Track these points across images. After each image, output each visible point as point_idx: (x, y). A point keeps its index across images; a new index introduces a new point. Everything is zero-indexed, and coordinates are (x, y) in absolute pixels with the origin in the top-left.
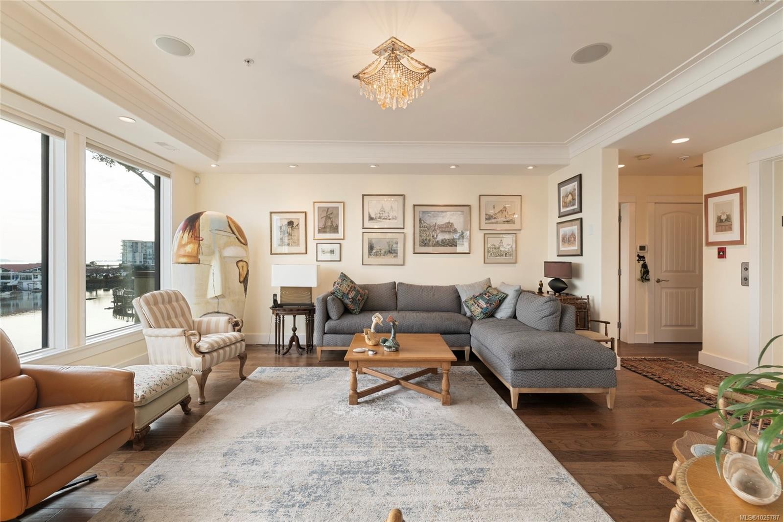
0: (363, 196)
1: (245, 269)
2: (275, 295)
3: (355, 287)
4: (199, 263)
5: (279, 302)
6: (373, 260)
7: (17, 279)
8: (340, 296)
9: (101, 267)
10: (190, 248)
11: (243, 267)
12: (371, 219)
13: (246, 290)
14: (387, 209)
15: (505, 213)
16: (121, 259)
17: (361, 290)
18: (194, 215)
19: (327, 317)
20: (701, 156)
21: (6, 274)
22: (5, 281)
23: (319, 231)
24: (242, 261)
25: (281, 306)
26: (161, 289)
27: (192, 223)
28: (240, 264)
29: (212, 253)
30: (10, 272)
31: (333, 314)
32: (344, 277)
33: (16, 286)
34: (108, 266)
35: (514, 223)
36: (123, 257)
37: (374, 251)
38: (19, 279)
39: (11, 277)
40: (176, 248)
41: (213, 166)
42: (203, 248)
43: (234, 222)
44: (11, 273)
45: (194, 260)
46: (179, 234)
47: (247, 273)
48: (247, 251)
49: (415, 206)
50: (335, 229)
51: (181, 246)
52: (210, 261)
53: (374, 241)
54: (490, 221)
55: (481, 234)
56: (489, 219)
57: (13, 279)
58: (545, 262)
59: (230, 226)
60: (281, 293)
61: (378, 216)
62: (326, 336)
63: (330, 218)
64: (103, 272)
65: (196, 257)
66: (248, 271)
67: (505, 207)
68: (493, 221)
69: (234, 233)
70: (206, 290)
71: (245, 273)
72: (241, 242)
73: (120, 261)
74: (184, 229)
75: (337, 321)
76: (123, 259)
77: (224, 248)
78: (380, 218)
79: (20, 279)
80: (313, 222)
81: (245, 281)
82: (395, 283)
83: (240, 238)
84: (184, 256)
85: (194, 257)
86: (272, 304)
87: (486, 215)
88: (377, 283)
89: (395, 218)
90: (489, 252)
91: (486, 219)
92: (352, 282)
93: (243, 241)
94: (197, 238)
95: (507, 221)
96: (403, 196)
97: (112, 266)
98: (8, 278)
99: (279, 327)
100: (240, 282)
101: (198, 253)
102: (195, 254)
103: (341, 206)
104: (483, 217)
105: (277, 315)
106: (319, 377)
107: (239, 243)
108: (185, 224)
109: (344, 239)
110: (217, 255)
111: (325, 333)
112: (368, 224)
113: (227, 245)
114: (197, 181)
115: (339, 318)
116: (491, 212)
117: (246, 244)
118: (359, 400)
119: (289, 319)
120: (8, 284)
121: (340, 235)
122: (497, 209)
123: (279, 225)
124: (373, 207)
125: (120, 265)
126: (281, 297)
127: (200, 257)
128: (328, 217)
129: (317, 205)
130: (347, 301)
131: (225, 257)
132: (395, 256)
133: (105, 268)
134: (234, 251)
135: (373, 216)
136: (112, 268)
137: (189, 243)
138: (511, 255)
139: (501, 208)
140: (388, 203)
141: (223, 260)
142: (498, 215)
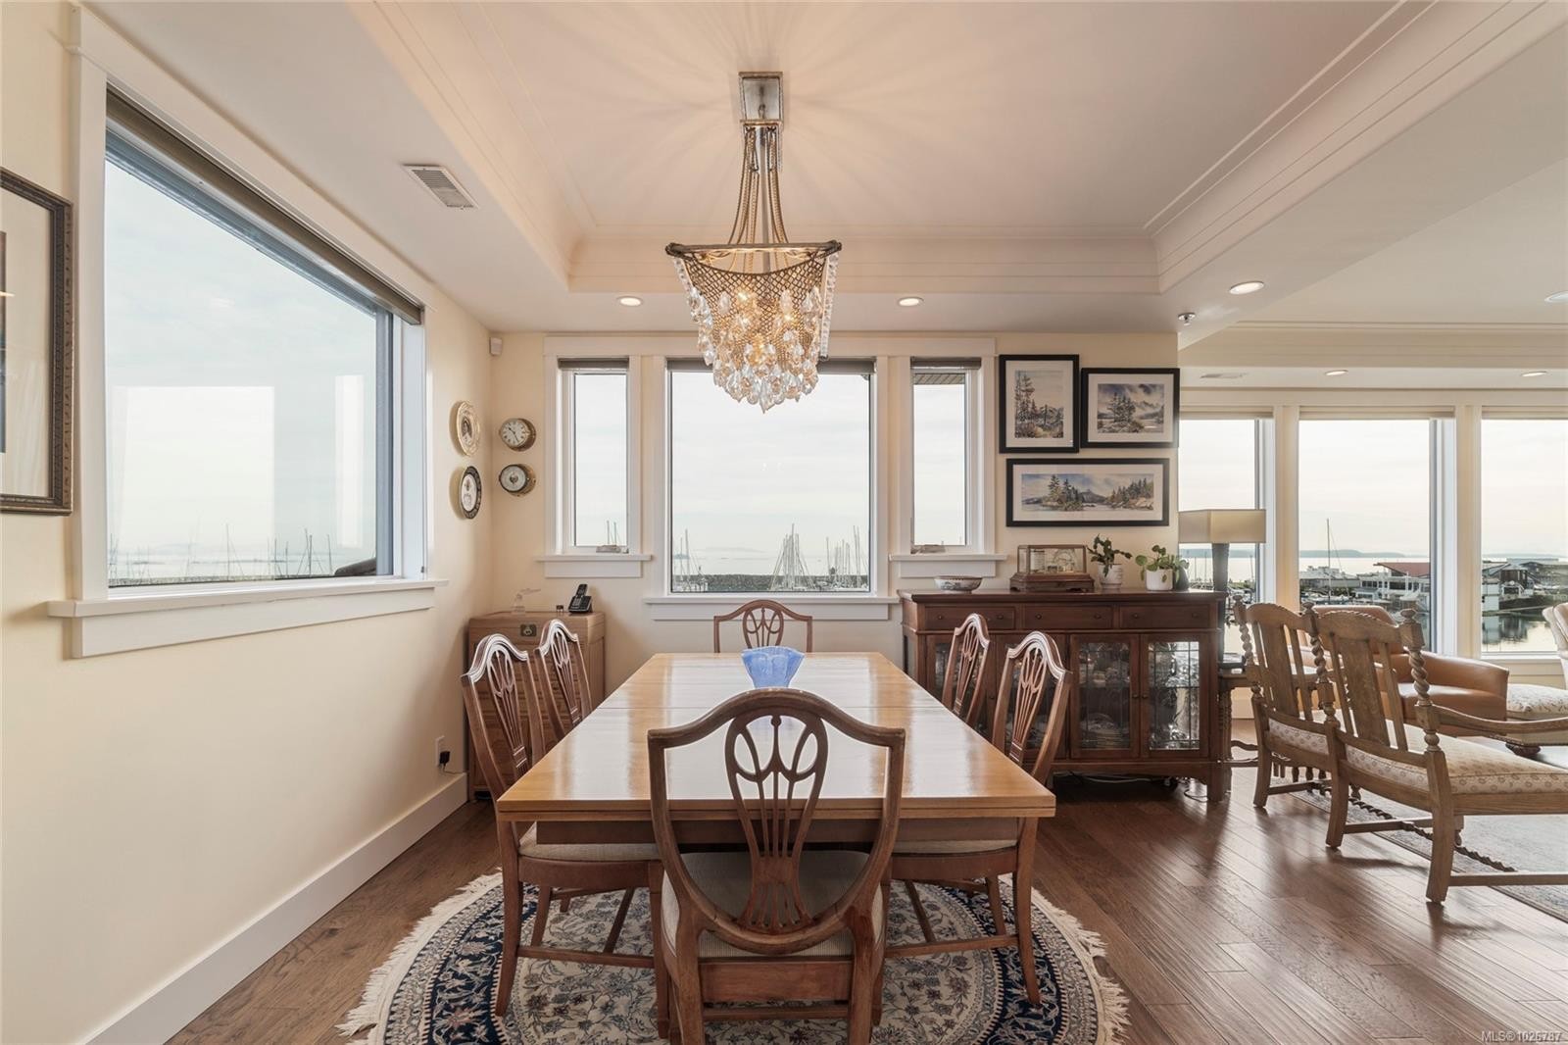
7: (1416, 589)
21: (1397, 579)
22: (1396, 592)
30: (1405, 577)
33: (1415, 602)
38: (1419, 590)
39: (1407, 586)
44: (1407, 579)
57: (1410, 588)
79: (1422, 590)
98: (1402, 586)
120: (1401, 598)
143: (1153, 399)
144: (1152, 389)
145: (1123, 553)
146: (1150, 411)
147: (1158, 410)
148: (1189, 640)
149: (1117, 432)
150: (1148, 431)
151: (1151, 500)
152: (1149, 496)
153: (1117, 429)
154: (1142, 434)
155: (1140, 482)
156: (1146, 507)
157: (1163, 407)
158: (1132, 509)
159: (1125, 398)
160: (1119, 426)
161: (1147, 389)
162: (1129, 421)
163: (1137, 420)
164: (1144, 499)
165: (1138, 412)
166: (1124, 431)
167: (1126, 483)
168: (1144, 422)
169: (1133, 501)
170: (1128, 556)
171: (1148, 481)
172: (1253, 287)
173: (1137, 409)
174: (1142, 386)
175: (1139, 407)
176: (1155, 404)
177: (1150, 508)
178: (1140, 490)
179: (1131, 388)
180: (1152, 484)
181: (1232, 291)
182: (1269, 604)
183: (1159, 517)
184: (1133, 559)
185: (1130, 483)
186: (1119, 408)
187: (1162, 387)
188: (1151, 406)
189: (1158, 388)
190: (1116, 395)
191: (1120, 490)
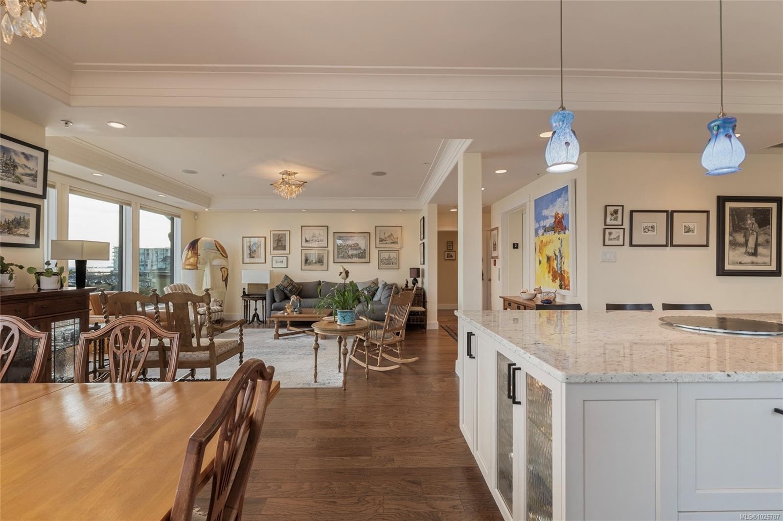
0: (302, 226)
1: (226, 272)
2: (244, 289)
3: (292, 284)
4: (197, 269)
5: (247, 293)
6: (308, 267)
8: (282, 288)
9: (93, 274)
10: (192, 260)
11: (224, 272)
12: (306, 241)
13: (226, 286)
14: (317, 235)
15: (392, 237)
16: (113, 265)
17: (296, 285)
18: (193, 241)
19: (274, 301)
20: (490, 206)
23: (274, 249)
24: (224, 268)
25: (248, 295)
26: (174, 283)
27: (194, 245)
28: (223, 270)
29: (205, 263)
31: (277, 299)
32: (287, 277)
34: (99, 272)
35: (397, 243)
36: (114, 264)
37: (308, 261)
40: (184, 260)
41: (207, 210)
42: (200, 260)
43: (219, 244)
45: (195, 267)
46: (185, 252)
47: (228, 275)
48: (227, 261)
49: (334, 233)
50: (284, 248)
51: (187, 259)
52: (204, 268)
53: (308, 255)
54: (382, 243)
55: (376, 251)
56: (382, 241)
58: (410, 268)
59: (216, 246)
60: (248, 288)
61: (311, 239)
62: (272, 311)
63: (280, 241)
64: (95, 279)
65: (196, 265)
66: (228, 274)
67: (391, 234)
68: (384, 242)
69: (219, 250)
70: (202, 285)
71: (226, 275)
72: (224, 256)
73: (112, 267)
74: (189, 249)
75: (280, 303)
76: (114, 266)
77: (213, 260)
78: (312, 240)
80: (270, 244)
81: (226, 280)
82: (320, 281)
83: (222, 253)
84: (189, 265)
85: (195, 265)
86: (242, 294)
87: (380, 238)
88: (309, 281)
89: (322, 241)
90: (381, 262)
91: (380, 241)
92: (291, 280)
93: (225, 255)
94: (196, 254)
95: (393, 242)
96: (327, 227)
97: (103, 273)
99: (246, 307)
100: (223, 281)
101: (197, 262)
102: (195, 263)
103: (287, 233)
104: (378, 240)
105: (245, 300)
106: (265, 332)
107: (222, 257)
108: (189, 246)
109: (289, 254)
110: (209, 264)
111: (272, 310)
112: (304, 244)
113: (214, 258)
114: (196, 217)
115: (281, 301)
116: (383, 237)
117: (227, 257)
118: (280, 338)
119: (253, 303)
121: (287, 251)
122: (387, 235)
123: (248, 245)
124: (308, 234)
125: (111, 272)
126: (248, 290)
127: (198, 265)
128: (279, 240)
129: (272, 233)
130: (287, 292)
131: (213, 265)
132: (322, 265)
133: (96, 274)
134: (219, 262)
135: (308, 239)
136: (103, 275)
137: (191, 257)
138: (396, 264)
139: (390, 234)
140: (317, 231)
141: (212, 266)
142: (388, 239)
143: (30, 164)
144: (30, 158)
145: (16, 266)
146: (29, 172)
147: (34, 172)
148: (74, 318)
149: (4, 180)
150: (27, 185)
151: (28, 230)
152: (26, 227)
153: (5, 178)
154: (22, 185)
155: (21, 217)
156: (24, 235)
157: (37, 171)
158: (14, 235)
159: (10, 158)
160: (6, 176)
161: (27, 157)
162: (13, 174)
163: (19, 175)
164: (23, 229)
165: (20, 171)
166: (9, 181)
167: (11, 217)
168: (25, 178)
169: (15, 230)
170: (21, 267)
171: (26, 218)
172: (120, 126)
173: (19, 168)
174: (23, 153)
175: (21, 167)
176: (31, 168)
177: (27, 236)
178: (19, 223)
179: (15, 152)
180: (29, 220)
181: (108, 124)
182: (129, 292)
183: (33, 242)
184: (25, 270)
185: (14, 218)
186: (6, 164)
187: (37, 158)
188: (29, 168)
189: (34, 158)
190: (4, 154)
191: (6, 221)
